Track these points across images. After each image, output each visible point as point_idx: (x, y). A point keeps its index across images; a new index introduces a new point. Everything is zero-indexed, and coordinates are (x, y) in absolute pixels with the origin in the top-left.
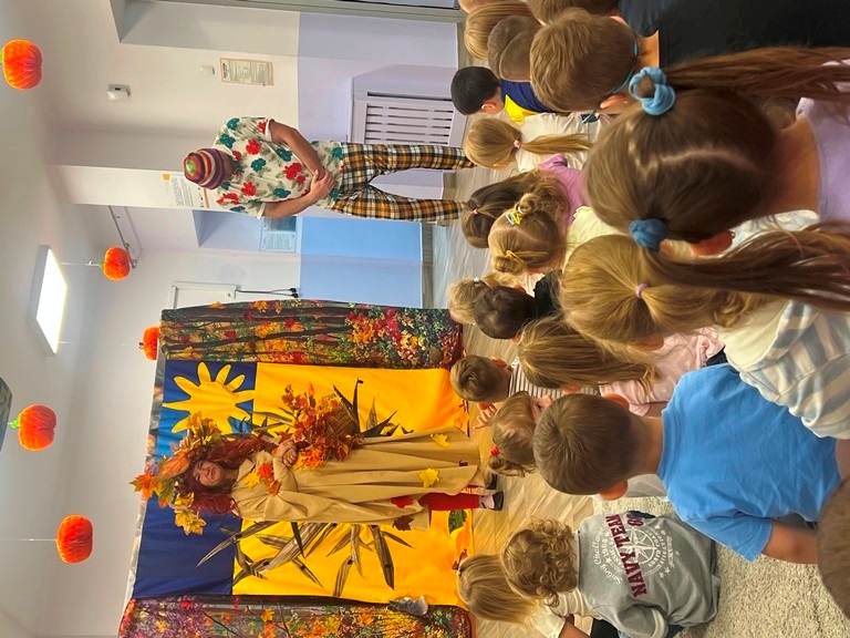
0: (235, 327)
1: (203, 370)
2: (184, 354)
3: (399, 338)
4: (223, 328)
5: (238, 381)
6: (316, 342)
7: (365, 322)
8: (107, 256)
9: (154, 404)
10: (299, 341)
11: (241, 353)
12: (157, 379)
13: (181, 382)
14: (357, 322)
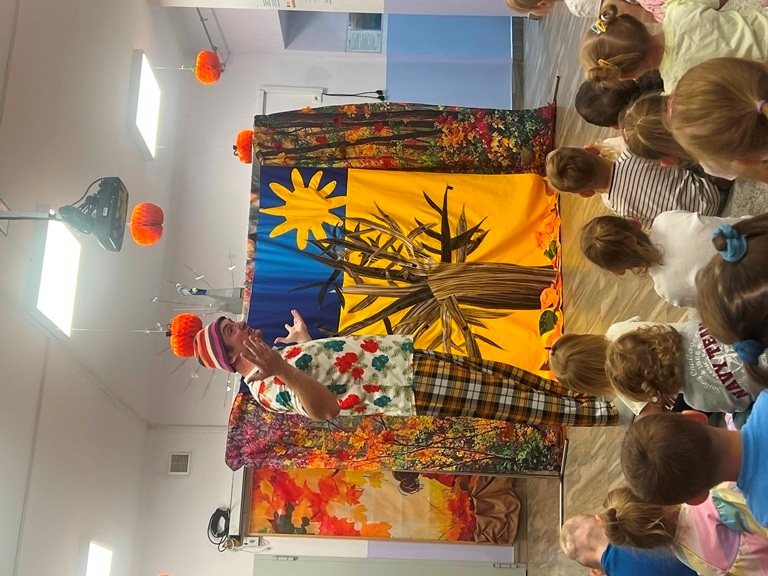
0: (325, 132)
1: (296, 176)
2: (278, 160)
3: (490, 140)
4: (314, 134)
5: (330, 187)
6: (405, 146)
7: (455, 125)
8: (198, 59)
9: (251, 210)
10: (388, 146)
11: (332, 159)
12: (253, 185)
13: (276, 187)
14: (446, 126)
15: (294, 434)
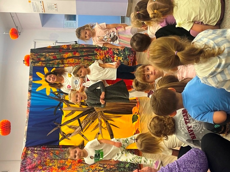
0: (56, 55)
1: (46, 69)
2: (39, 64)
3: (113, 58)
4: (52, 55)
6: (84, 59)
7: (101, 52)
8: (10, 31)
9: (29, 82)
10: (79, 59)
11: (58, 64)
12: (30, 73)
13: (39, 74)
14: (98, 52)
15: (45, 161)
